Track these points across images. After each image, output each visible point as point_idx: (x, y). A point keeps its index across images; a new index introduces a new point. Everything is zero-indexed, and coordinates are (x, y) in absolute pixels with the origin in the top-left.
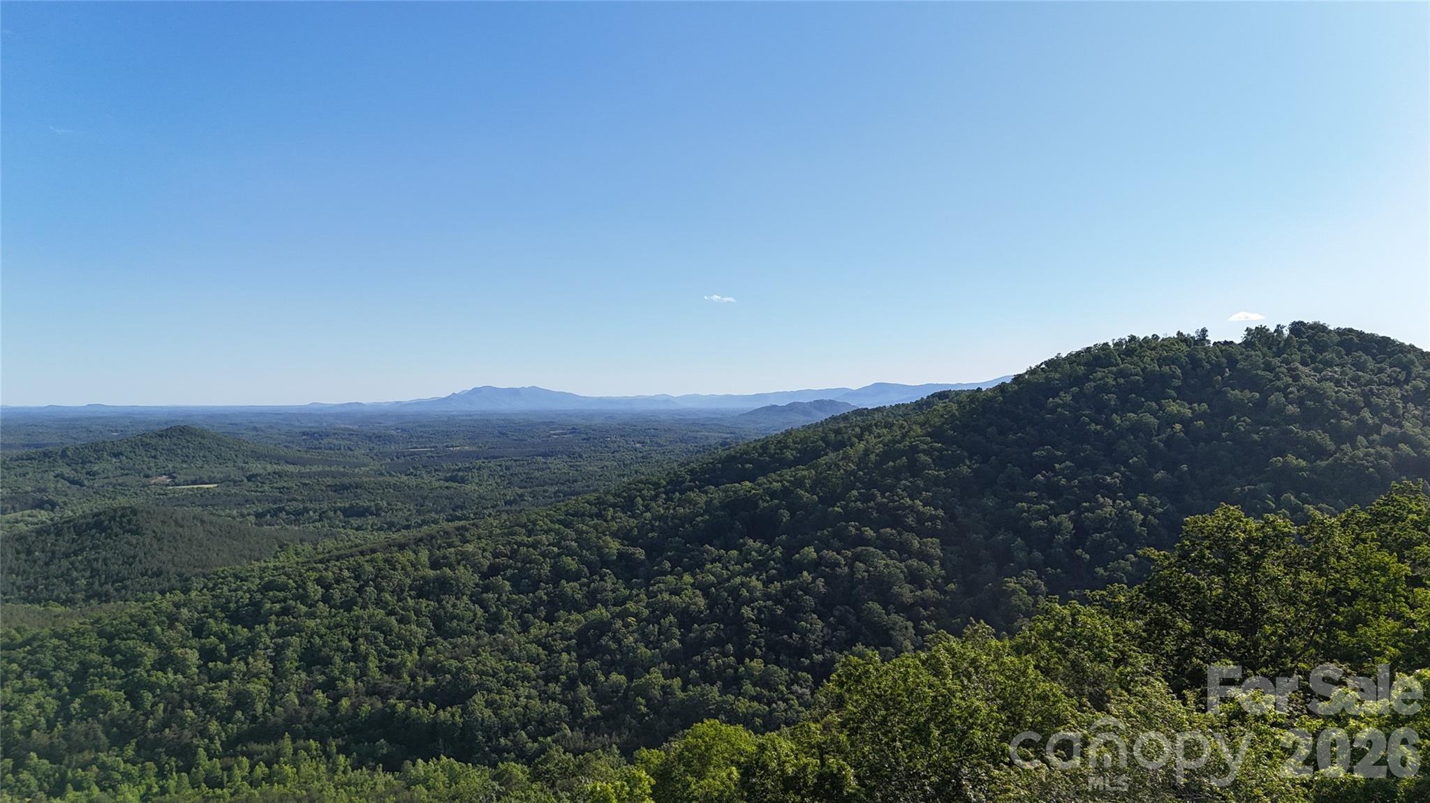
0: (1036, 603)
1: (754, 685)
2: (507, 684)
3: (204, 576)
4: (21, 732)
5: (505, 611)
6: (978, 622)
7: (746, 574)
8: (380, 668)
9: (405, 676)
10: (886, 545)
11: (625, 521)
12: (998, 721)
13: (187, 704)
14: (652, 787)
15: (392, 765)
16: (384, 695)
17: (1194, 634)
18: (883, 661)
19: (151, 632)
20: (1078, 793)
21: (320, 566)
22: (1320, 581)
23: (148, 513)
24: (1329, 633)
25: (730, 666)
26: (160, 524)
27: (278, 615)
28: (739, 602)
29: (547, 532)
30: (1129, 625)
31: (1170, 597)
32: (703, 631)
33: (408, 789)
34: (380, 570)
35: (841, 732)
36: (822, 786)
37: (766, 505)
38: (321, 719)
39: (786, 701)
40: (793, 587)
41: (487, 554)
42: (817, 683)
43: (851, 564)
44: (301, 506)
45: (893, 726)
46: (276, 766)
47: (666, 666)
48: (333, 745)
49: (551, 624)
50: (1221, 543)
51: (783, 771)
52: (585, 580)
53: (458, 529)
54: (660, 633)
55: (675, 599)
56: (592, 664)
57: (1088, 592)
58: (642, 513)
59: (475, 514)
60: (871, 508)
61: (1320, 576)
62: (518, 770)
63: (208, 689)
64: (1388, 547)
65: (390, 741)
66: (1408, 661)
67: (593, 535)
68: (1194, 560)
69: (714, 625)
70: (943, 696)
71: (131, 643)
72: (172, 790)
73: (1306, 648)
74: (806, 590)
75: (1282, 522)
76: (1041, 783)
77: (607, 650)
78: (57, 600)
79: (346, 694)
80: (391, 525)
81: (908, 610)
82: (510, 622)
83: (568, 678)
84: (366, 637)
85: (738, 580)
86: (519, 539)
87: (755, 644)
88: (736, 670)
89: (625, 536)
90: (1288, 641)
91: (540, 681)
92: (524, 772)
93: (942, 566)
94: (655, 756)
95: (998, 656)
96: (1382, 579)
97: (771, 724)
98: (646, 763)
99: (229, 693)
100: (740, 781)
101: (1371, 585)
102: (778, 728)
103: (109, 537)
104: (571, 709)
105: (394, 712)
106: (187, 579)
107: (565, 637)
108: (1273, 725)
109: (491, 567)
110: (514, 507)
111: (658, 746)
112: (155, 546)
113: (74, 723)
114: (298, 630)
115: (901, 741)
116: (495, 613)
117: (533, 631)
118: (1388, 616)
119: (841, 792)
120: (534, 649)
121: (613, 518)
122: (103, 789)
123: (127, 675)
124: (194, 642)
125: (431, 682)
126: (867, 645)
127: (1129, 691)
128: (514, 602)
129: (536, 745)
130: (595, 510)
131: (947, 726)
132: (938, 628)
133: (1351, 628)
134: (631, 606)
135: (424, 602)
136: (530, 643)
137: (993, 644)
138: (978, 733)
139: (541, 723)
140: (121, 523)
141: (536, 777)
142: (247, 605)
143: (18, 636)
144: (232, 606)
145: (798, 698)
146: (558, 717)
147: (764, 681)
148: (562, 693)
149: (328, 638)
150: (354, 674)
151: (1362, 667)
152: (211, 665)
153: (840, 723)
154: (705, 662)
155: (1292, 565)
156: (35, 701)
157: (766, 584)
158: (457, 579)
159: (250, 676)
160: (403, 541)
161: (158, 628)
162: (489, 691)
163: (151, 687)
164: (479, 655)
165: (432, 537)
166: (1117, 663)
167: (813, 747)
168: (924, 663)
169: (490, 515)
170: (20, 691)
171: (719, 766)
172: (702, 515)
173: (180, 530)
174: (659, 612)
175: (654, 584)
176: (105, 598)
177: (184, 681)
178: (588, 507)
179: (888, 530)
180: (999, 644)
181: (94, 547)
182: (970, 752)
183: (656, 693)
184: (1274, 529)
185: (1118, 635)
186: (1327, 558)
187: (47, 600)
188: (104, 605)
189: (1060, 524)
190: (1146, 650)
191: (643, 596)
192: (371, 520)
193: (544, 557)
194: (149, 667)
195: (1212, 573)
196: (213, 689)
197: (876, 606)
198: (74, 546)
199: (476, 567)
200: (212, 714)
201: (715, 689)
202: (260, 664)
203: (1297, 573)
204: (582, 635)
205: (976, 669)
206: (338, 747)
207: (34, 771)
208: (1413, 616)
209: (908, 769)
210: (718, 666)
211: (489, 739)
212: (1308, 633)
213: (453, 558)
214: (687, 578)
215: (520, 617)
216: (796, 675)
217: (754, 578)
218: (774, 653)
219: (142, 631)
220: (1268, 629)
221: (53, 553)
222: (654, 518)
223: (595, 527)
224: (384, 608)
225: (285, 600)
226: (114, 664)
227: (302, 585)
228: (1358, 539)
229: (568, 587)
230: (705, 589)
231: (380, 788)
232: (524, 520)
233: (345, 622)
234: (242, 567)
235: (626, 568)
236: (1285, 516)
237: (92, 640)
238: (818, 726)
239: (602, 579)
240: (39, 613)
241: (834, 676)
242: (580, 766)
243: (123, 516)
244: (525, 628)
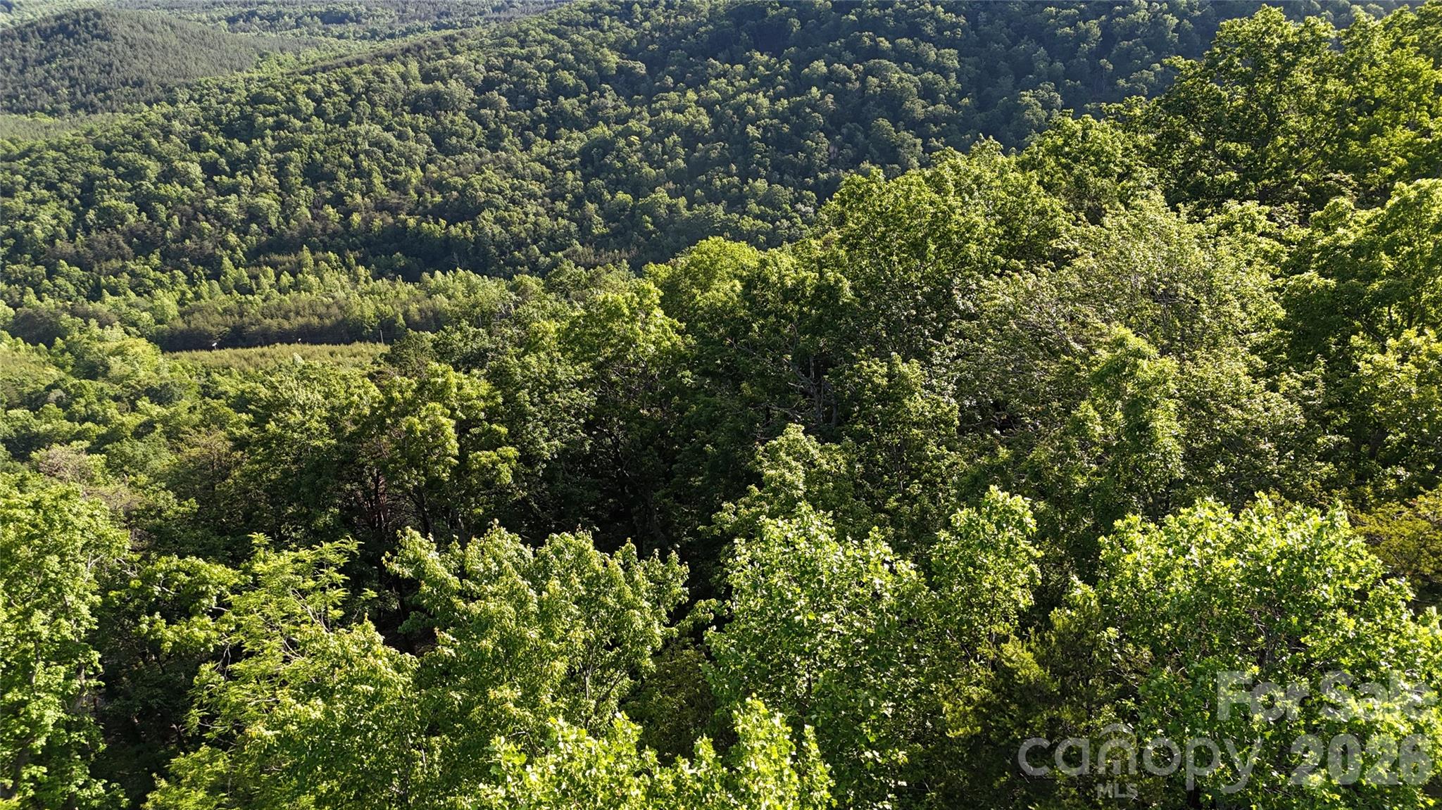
0: (1050, 116)
1: (759, 204)
2: (513, 201)
3: (188, 86)
4: (45, 242)
5: (505, 128)
6: (987, 138)
7: (752, 90)
8: (385, 184)
9: (412, 192)
10: (900, 57)
11: (622, 31)
12: (994, 235)
13: (201, 217)
14: (661, 298)
15: (411, 276)
16: (394, 211)
17: (1205, 147)
18: (887, 180)
19: (148, 145)
20: (1060, 299)
21: (307, 78)
22: (1346, 89)
23: (113, 16)
24: (1341, 143)
25: (736, 186)
26: (128, 29)
27: (272, 129)
28: (745, 120)
29: (541, 43)
30: (1141, 139)
31: (1188, 110)
32: (707, 151)
33: (430, 297)
34: (370, 83)
35: (841, 248)
36: (820, 297)
37: (775, 12)
38: (335, 232)
39: (790, 219)
40: (801, 104)
41: (480, 67)
42: (821, 202)
43: (862, 79)
44: (274, 10)
45: (892, 241)
46: (300, 276)
47: (671, 185)
48: (351, 257)
49: (553, 142)
50: (1254, 51)
51: (782, 283)
52: (584, 96)
53: (446, 39)
54: (664, 153)
55: (679, 117)
56: (596, 182)
57: (1104, 105)
58: (641, 22)
59: (462, 22)
60: (889, 15)
61: (1347, 84)
62: (532, 282)
63: (218, 203)
64: (1427, 53)
65: (406, 255)
66: (1413, 171)
67: (589, 47)
68: (1221, 69)
69: (719, 145)
70: (944, 212)
71: (130, 155)
72: (206, 296)
73: (1314, 158)
74: (815, 108)
75: (1324, 27)
76: (1027, 291)
77: (610, 168)
78: (43, 110)
79: (356, 209)
80: (374, 34)
81: (918, 127)
82: (510, 141)
83: (574, 196)
84: (367, 153)
85: (744, 97)
86: (511, 50)
87: (759, 164)
88: (741, 190)
89: (623, 48)
90: (1297, 152)
91: (547, 200)
92: (538, 284)
93: (958, 79)
94: (663, 271)
95: (1003, 172)
96: (1411, 87)
97: (774, 241)
98: (654, 276)
99: (240, 206)
100: (742, 292)
101: (1397, 93)
102: (780, 245)
103: (77, 42)
104: (580, 226)
105: (405, 226)
106: (171, 90)
107: (568, 155)
108: (1261, 234)
109: (485, 80)
110: (503, 15)
111: (665, 261)
112: (129, 53)
113: (94, 233)
114: (297, 145)
115: (897, 255)
116: (494, 130)
117: (535, 149)
118: (1407, 125)
119: (837, 301)
120: (537, 167)
121: (611, 28)
122: (139, 295)
123: (134, 188)
124: (194, 156)
125: (438, 199)
126: (873, 163)
127: (1127, 206)
128: (513, 118)
129: (548, 259)
130: (590, 18)
131: (944, 240)
132: (946, 145)
133: (1364, 139)
134: (633, 123)
135: (421, 118)
136: (533, 161)
137: (999, 160)
138: (973, 247)
139: (551, 238)
140: (87, 27)
141: (550, 288)
142: (239, 118)
143: (13, 147)
144: (224, 119)
145: (801, 216)
146: (568, 232)
147: (769, 200)
148: (569, 210)
149: (328, 153)
150: (361, 190)
151: (1365, 177)
152: (216, 178)
153: (841, 240)
154: (710, 181)
155: (1321, 73)
156: (50, 212)
157: (773, 100)
158: (451, 94)
159: (257, 190)
160: (389, 51)
161: (154, 141)
162: (497, 208)
163: (163, 200)
164: (483, 172)
165: (420, 48)
166: (1121, 177)
167: (813, 261)
168: (927, 180)
169: (478, 23)
170: (32, 202)
171: (723, 280)
172: (705, 25)
173: (151, 36)
174: (662, 130)
175: (656, 102)
176: (91, 109)
177: (193, 194)
178: (582, 15)
179: (905, 40)
180: (1006, 160)
181: (66, 54)
182: (963, 264)
183: (662, 211)
184: (1313, 33)
185: (1126, 149)
186: (1360, 65)
187: (32, 111)
188: (92, 116)
189: (1088, 31)
190: (1152, 165)
191: (645, 114)
192: (352, 27)
193: (540, 71)
194: (154, 180)
195: (1237, 83)
196: (223, 202)
197: (884, 123)
198: (45, 53)
199: (469, 81)
200: (228, 226)
201: (720, 208)
202: (265, 178)
203: (1325, 82)
204: (584, 152)
205: (979, 186)
206: (356, 259)
207: (68, 277)
208: (1432, 126)
209: (902, 280)
210: (723, 186)
211: (503, 253)
212: (1319, 144)
213: (444, 70)
214: (691, 95)
215: (521, 135)
216: (800, 194)
217: (761, 94)
218: (778, 173)
219: (138, 143)
220: (1281, 140)
221: (25, 59)
222: (654, 28)
223: (591, 38)
224: (381, 123)
225: (276, 114)
226: (118, 177)
227: (291, 98)
228: (1398, 44)
229: (567, 104)
230: (708, 106)
231: (403, 296)
232: (515, 29)
233: (343, 138)
234: (225, 78)
235: (626, 83)
236: (1328, 18)
237: (88, 152)
238: (819, 242)
239: (602, 96)
240: (29, 124)
241: (837, 195)
242: (591, 279)
243: (87, 19)
244: (527, 146)
